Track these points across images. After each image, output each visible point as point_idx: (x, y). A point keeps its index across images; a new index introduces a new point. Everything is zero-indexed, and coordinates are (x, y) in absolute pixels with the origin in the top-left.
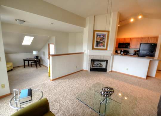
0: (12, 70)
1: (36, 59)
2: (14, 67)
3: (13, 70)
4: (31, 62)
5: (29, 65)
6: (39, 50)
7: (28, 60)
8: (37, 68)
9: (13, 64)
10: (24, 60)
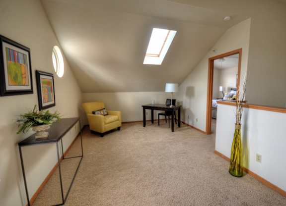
0: (119, 129)
1: (171, 106)
2: (122, 123)
3: (121, 129)
4: (159, 114)
5: (152, 121)
6: (179, 82)
7: (152, 108)
8: (173, 131)
9: (123, 115)
10: (145, 108)
